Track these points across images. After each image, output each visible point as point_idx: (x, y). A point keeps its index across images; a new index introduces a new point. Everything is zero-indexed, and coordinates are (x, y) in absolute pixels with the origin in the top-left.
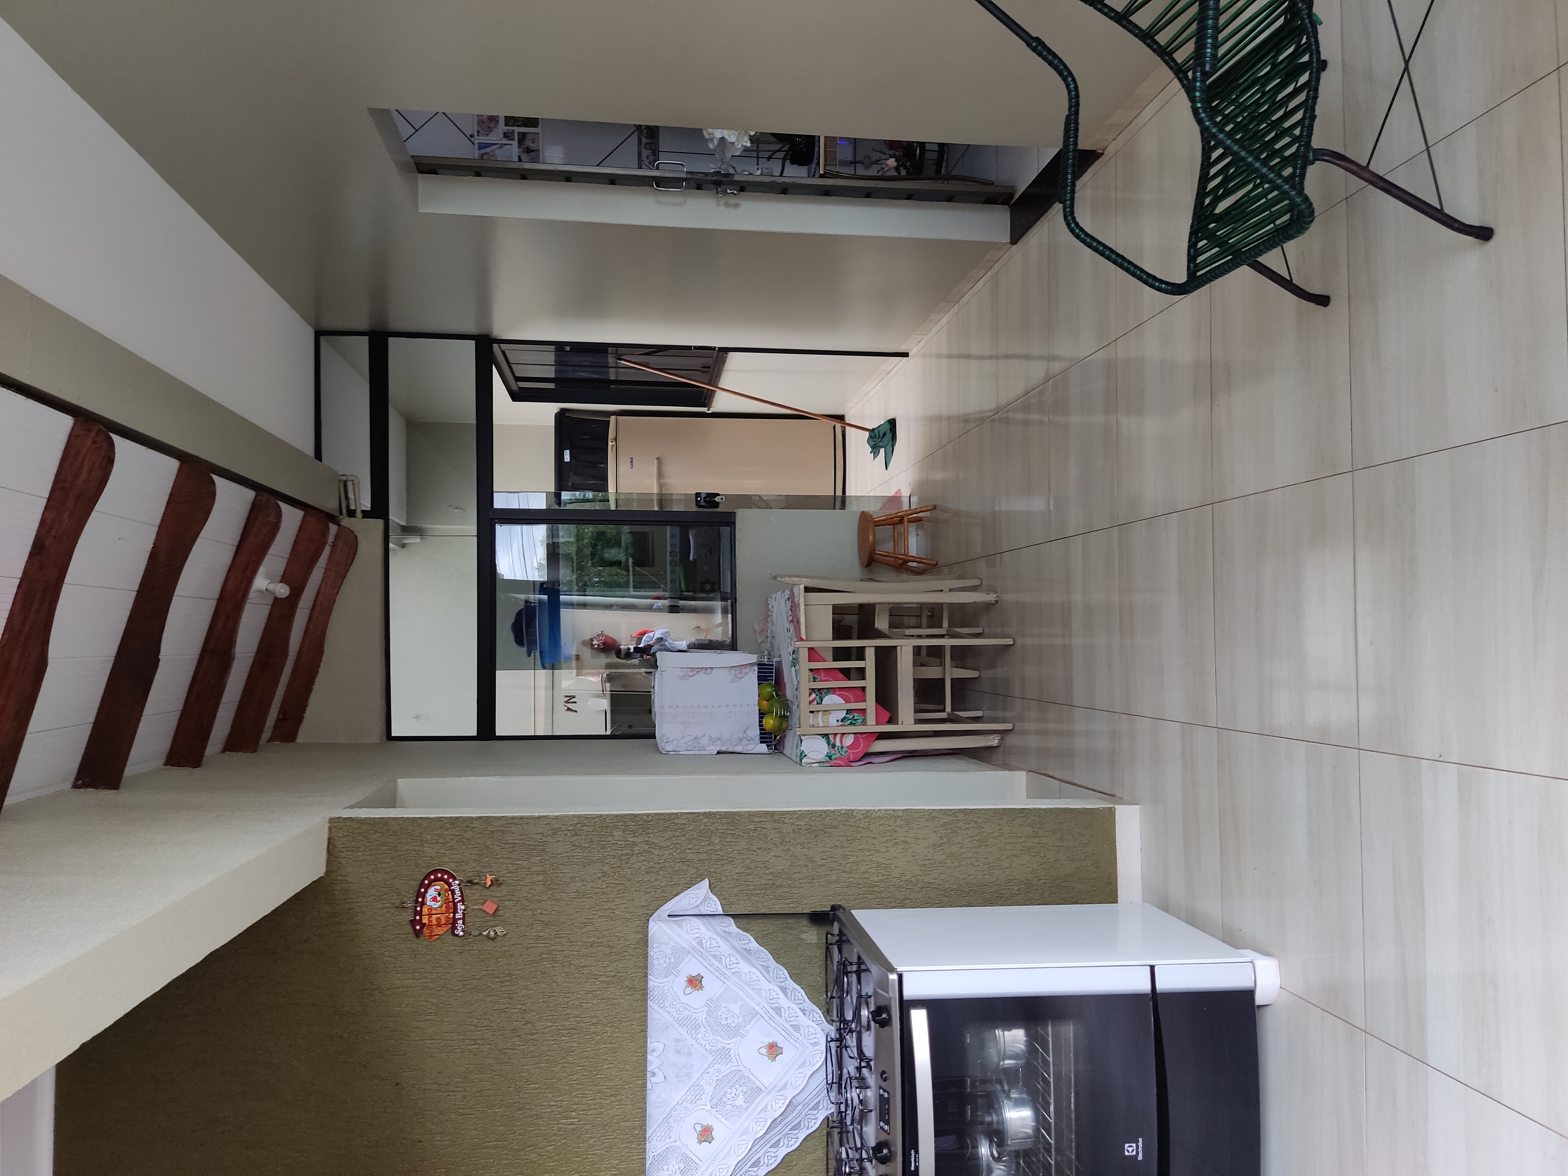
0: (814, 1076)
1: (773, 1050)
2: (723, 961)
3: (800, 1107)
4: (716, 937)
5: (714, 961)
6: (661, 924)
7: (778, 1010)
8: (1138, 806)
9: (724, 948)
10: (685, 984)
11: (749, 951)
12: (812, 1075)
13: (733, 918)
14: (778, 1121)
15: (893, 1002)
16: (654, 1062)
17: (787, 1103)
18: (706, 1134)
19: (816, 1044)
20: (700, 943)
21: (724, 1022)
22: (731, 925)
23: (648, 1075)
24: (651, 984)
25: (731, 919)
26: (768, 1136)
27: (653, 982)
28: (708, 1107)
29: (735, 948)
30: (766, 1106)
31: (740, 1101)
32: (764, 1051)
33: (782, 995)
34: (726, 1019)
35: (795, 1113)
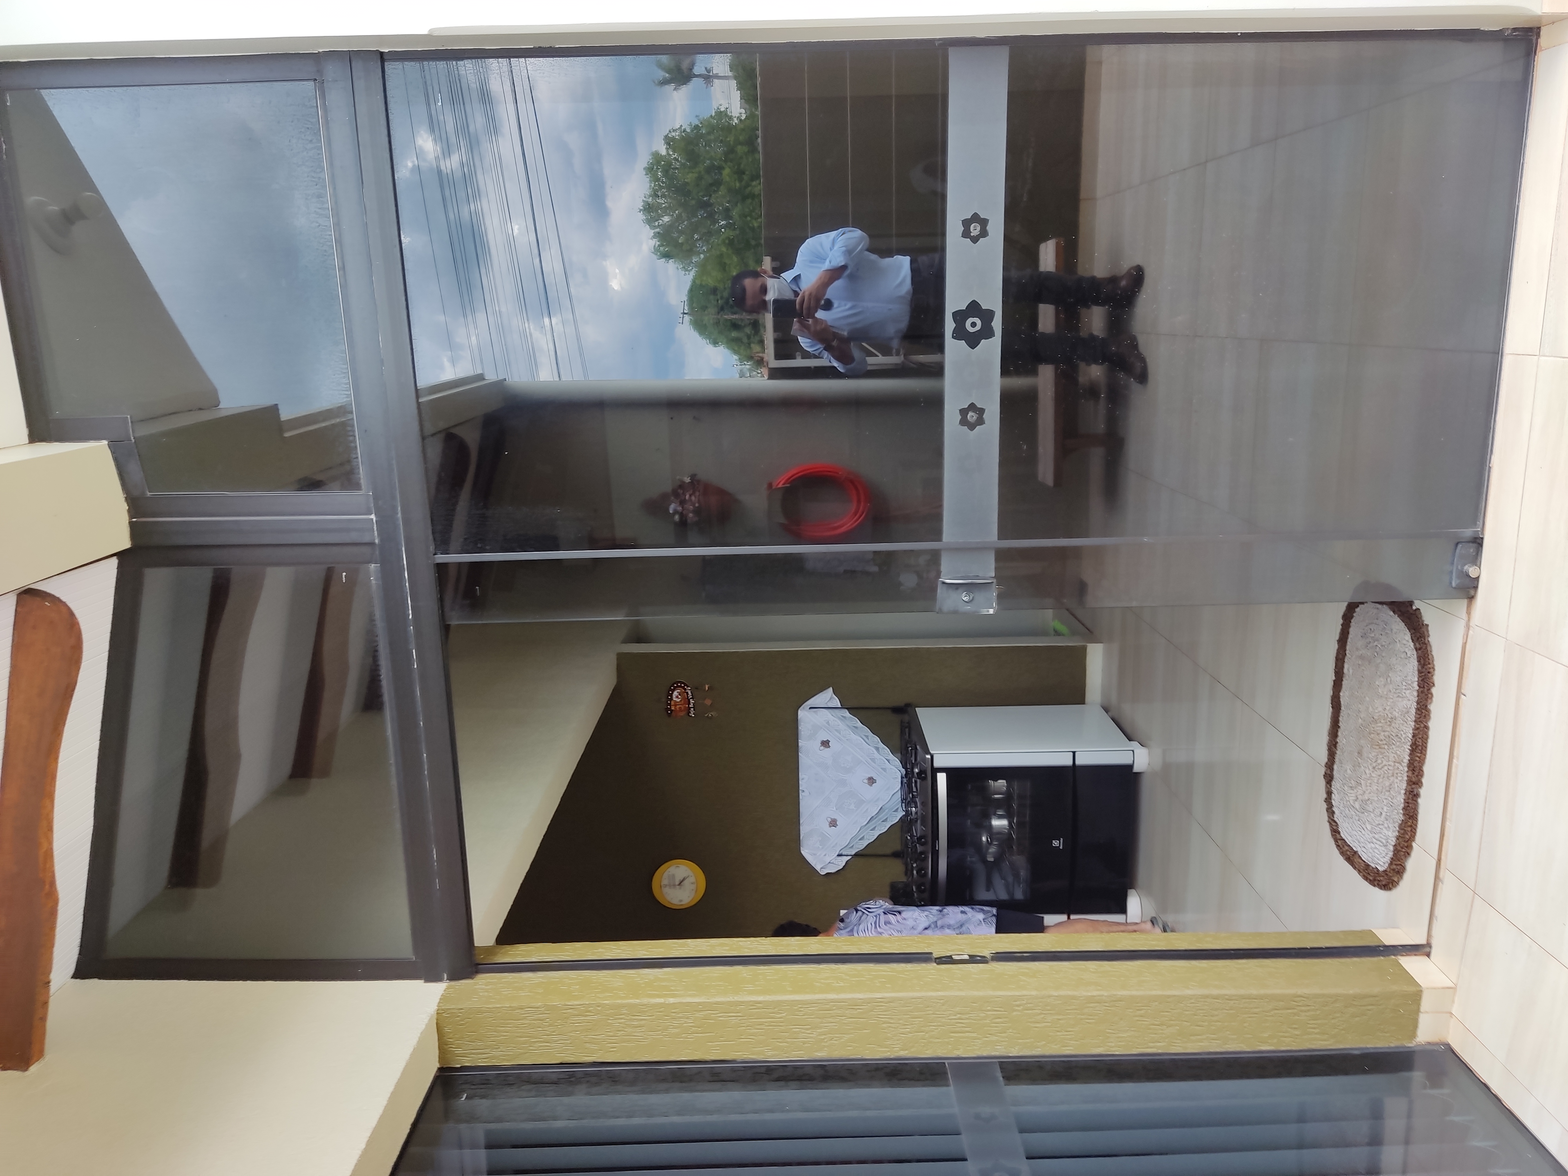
0: (894, 795)
1: (871, 781)
2: (842, 734)
3: (887, 811)
4: (837, 720)
5: (836, 733)
6: (806, 713)
7: (873, 760)
8: (1102, 644)
9: (842, 726)
10: (820, 745)
11: (856, 727)
12: (893, 795)
13: (848, 710)
14: (874, 817)
15: (928, 769)
16: (803, 785)
17: (879, 808)
18: (833, 823)
19: (896, 778)
20: (828, 723)
21: (842, 765)
22: (847, 713)
23: (800, 791)
24: (800, 744)
25: (847, 711)
26: (868, 825)
27: (801, 743)
28: (835, 809)
29: (848, 726)
30: (867, 809)
31: (852, 807)
32: (866, 781)
33: (875, 752)
34: (844, 764)
35: (884, 813)
